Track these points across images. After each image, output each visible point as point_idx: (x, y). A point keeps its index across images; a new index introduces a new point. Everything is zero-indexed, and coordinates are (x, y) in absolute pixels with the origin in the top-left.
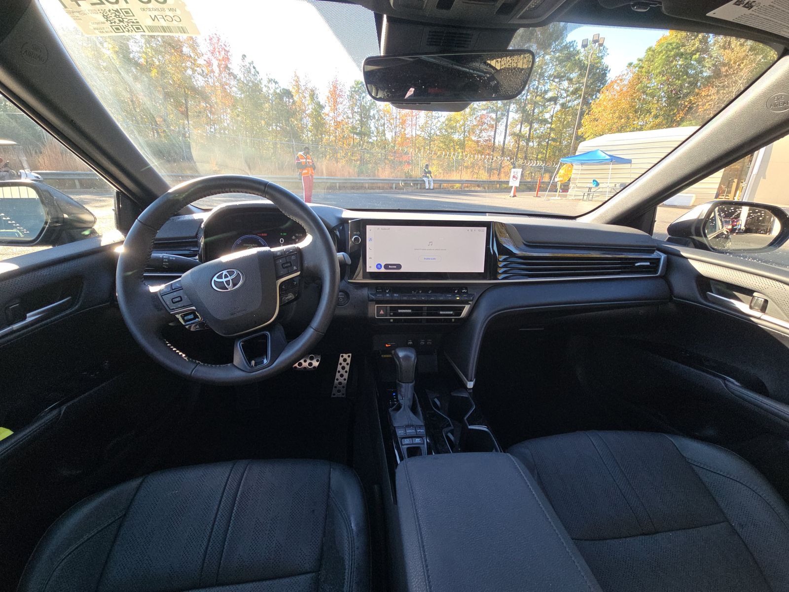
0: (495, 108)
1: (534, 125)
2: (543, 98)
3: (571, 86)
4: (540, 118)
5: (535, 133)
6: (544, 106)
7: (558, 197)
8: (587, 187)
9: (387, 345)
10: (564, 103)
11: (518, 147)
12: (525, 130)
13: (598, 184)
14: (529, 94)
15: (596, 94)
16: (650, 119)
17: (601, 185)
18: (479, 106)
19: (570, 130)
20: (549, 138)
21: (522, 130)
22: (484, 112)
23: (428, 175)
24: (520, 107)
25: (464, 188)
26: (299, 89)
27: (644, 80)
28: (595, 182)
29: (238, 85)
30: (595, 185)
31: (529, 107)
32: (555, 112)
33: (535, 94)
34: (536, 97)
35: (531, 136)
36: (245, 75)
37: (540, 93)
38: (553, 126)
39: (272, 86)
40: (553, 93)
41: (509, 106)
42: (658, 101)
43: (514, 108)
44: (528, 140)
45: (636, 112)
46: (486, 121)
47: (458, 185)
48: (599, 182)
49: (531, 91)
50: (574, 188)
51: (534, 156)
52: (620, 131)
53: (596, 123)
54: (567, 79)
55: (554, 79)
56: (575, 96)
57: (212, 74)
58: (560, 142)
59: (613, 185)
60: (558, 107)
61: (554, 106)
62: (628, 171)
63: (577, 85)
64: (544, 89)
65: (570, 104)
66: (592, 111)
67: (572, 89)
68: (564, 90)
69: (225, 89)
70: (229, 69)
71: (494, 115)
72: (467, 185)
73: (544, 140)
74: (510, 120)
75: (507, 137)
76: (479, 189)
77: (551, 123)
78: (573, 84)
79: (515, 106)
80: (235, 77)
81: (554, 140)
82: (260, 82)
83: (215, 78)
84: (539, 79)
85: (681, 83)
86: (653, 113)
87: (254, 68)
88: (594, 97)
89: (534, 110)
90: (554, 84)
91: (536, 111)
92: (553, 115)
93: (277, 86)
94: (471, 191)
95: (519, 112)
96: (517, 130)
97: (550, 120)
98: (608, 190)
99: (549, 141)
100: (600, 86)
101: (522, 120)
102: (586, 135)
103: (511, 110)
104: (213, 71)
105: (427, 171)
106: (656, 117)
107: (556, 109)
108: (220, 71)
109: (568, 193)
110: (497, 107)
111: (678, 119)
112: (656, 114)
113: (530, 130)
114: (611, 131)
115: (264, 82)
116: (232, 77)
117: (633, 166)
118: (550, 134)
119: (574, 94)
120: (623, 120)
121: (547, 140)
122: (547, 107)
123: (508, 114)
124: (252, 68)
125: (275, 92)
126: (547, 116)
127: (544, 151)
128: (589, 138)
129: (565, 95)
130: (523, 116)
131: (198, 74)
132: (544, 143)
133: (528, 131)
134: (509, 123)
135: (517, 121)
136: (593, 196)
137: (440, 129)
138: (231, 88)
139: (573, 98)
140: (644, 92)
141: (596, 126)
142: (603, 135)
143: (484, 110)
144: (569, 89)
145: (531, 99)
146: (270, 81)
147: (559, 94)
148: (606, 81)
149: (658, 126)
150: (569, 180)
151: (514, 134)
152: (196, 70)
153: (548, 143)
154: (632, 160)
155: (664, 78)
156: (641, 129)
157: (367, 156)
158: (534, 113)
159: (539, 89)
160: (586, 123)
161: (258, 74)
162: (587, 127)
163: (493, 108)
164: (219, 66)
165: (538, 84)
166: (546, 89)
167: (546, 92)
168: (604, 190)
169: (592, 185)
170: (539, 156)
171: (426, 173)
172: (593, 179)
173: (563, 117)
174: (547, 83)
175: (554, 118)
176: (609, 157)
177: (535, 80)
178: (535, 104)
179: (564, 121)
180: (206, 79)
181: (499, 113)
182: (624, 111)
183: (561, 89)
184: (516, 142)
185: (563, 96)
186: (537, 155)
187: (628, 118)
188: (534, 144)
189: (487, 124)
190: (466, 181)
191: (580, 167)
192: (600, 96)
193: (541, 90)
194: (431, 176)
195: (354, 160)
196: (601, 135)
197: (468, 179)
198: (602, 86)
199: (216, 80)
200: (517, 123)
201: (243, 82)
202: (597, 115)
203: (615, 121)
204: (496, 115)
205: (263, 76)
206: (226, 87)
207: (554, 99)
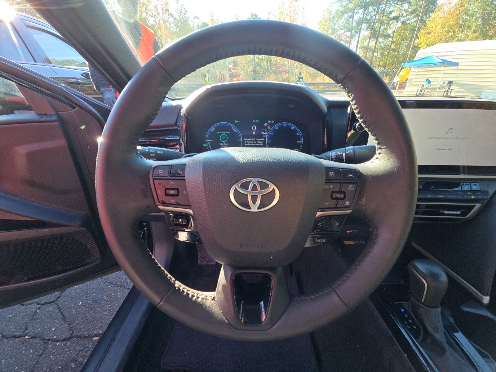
0: (350, 28)
1: (380, 39)
2: (388, 17)
3: (411, 7)
4: (385, 33)
5: (379, 46)
6: (389, 24)
7: (397, 93)
8: (420, 85)
9: (348, 232)
10: (404, 21)
11: (366, 57)
12: (372, 44)
13: (430, 82)
14: (377, 15)
15: (429, 14)
16: (470, 32)
17: (432, 83)
18: (339, 27)
19: (407, 42)
20: (390, 49)
21: (370, 44)
22: (342, 31)
23: (300, 80)
24: (370, 26)
25: (326, 88)
26: (213, 22)
27: (466, 4)
28: (428, 81)
29: (174, 22)
30: (427, 83)
31: (377, 25)
32: (396, 29)
33: (382, 15)
34: (383, 17)
35: (376, 48)
36: (179, 14)
37: (386, 14)
38: (394, 39)
39: (196, 21)
40: (396, 13)
41: (362, 25)
42: (476, 20)
43: (365, 26)
44: (374, 51)
45: (460, 27)
46: (343, 38)
47: (321, 86)
48: (430, 80)
49: (379, 13)
50: (410, 86)
51: (377, 63)
52: (447, 42)
53: (429, 35)
54: (408, 3)
55: (397, 2)
56: (413, 15)
57: (158, 15)
58: (398, 52)
59: (443, 83)
60: (399, 24)
61: (396, 24)
62: (455, 72)
63: (415, 7)
64: (389, 11)
65: (408, 22)
66: (426, 27)
67: (411, 10)
68: (405, 10)
69: (167, 25)
70: (168, 11)
71: (349, 34)
72: (327, 86)
73: (386, 51)
74: (361, 36)
75: (358, 50)
76: (336, 89)
77: (393, 38)
78: (412, 6)
79: (365, 25)
80: (172, 16)
81: (394, 50)
82: (188, 19)
83: (160, 18)
84: (386, 3)
85: (490, 10)
86: (473, 29)
87: (184, 8)
88: (428, 16)
89: (380, 27)
90: (397, 6)
91: (382, 28)
92: (395, 31)
93: (199, 21)
94: (331, 90)
95: (368, 30)
96: (366, 44)
97: (392, 35)
98: (438, 86)
99: (389, 51)
100: (432, 7)
101: (371, 36)
102: (421, 45)
103: (362, 28)
104: (158, 13)
105: (300, 77)
106: (475, 32)
107: (397, 26)
108: (163, 12)
109: (405, 90)
110: (352, 27)
111: (490, 34)
112: (475, 30)
113: (376, 43)
114: (440, 41)
115: (191, 19)
116: (171, 16)
117: (459, 68)
118: (391, 46)
119: (413, 14)
120: (450, 33)
121: (388, 51)
122: (391, 25)
123: (360, 32)
124: (183, 9)
125: (198, 25)
126: (390, 32)
127: (386, 60)
128: (422, 47)
129: (405, 15)
130: (371, 33)
131: (150, 16)
132: (386, 53)
133: (374, 44)
134: (360, 39)
135: (366, 37)
136: (424, 91)
138: (170, 24)
139: (412, 17)
140: (466, 13)
141: (429, 38)
142: (434, 45)
143: (342, 30)
144: (409, 10)
145: (379, 19)
146: (195, 17)
147: (401, 14)
148: (437, 4)
149: (476, 38)
150: (407, 80)
151: (364, 47)
152: (148, 13)
153: (388, 53)
154: (459, 63)
155: (480, 5)
156: (464, 40)
157: (258, 68)
158: (380, 29)
159: (385, 11)
160: (422, 36)
161: (187, 13)
162: (421, 39)
163: (349, 28)
164: (162, 9)
165: (385, 7)
166: (391, 10)
167: (391, 13)
168: (434, 86)
169: (424, 83)
170: (381, 64)
171: (299, 78)
172: (425, 79)
173: (403, 32)
174: (392, 5)
175: (395, 33)
176: (441, 61)
177: (383, 4)
178: (382, 23)
179: (403, 35)
180: (154, 19)
181: (353, 31)
182: (451, 26)
183: (402, 10)
184: (365, 53)
185: (403, 16)
186: (380, 63)
187: (454, 32)
188: (377, 54)
189: (344, 40)
190: (328, 83)
191: (417, 70)
192: (433, 15)
193: (387, 11)
194: (302, 80)
195: (249, 71)
196: (432, 45)
197: (329, 82)
198: (434, 8)
199: (160, 19)
200: (366, 39)
201: (178, 20)
202: (431, 30)
203: (444, 34)
204: (351, 33)
205: (190, 15)
206: (167, 24)
207: (396, 18)
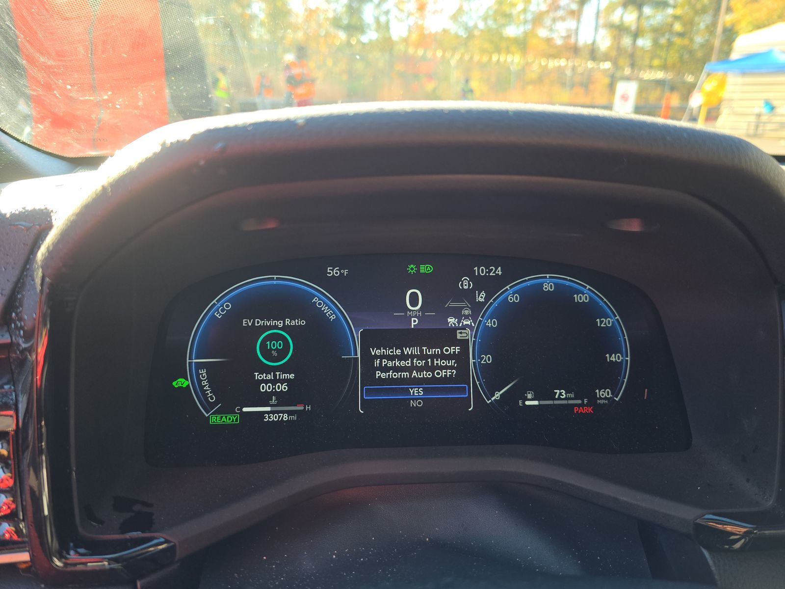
1: (646, 9)
5: (647, 23)
8: (753, 114)
11: (619, 47)
12: (630, 18)
20: (671, 31)
21: (625, 19)
28: (768, 105)
30: (768, 110)
35: (641, 28)
38: (678, 12)
44: (636, 35)
46: (562, 4)
48: (774, 104)
50: (728, 115)
58: (691, 39)
73: (663, 35)
75: (599, 31)
81: (681, 35)
96: (616, 18)
102: (739, 26)
113: (639, 18)
118: (672, 25)
132: (663, 41)
133: (635, 20)
134: (602, 8)
136: (764, 128)
137: (485, 19)
141: (757, 11)
142: (769, 25)
150: (720, 103)
151: (611, 26)
153: (668, 40)
160: (739, 6)
162: (740, 12)
172: (763, 101)
184: (615, 40)
188: (644, 42)
189: (564, 9)
191: (739, 80)
196: (766, 26)
200: (616, 8)
